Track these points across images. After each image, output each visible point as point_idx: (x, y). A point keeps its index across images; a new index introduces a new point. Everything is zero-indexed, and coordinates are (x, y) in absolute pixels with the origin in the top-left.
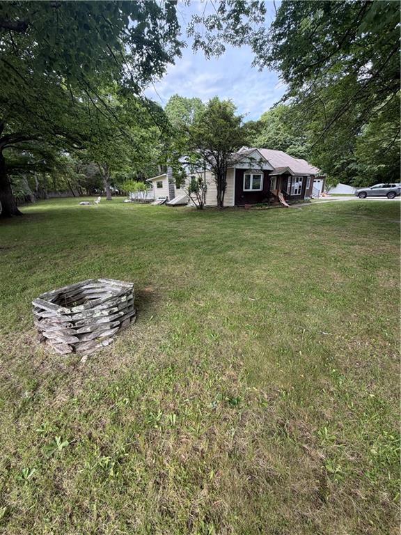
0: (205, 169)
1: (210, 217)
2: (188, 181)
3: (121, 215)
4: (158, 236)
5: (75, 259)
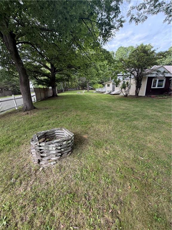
0: (130, 78)
1: (130, 101)
2: (121, 84)
3: (89, 98)
4: (101, 109)
5: (65, 116)
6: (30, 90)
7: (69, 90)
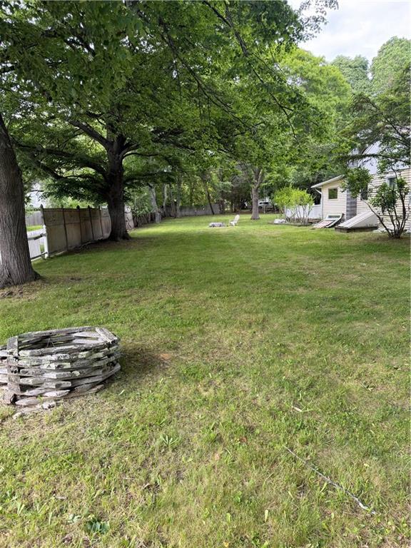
4: (266, 281)
5: (131, 302)
6: (24, 219)
7: (182, 216)
